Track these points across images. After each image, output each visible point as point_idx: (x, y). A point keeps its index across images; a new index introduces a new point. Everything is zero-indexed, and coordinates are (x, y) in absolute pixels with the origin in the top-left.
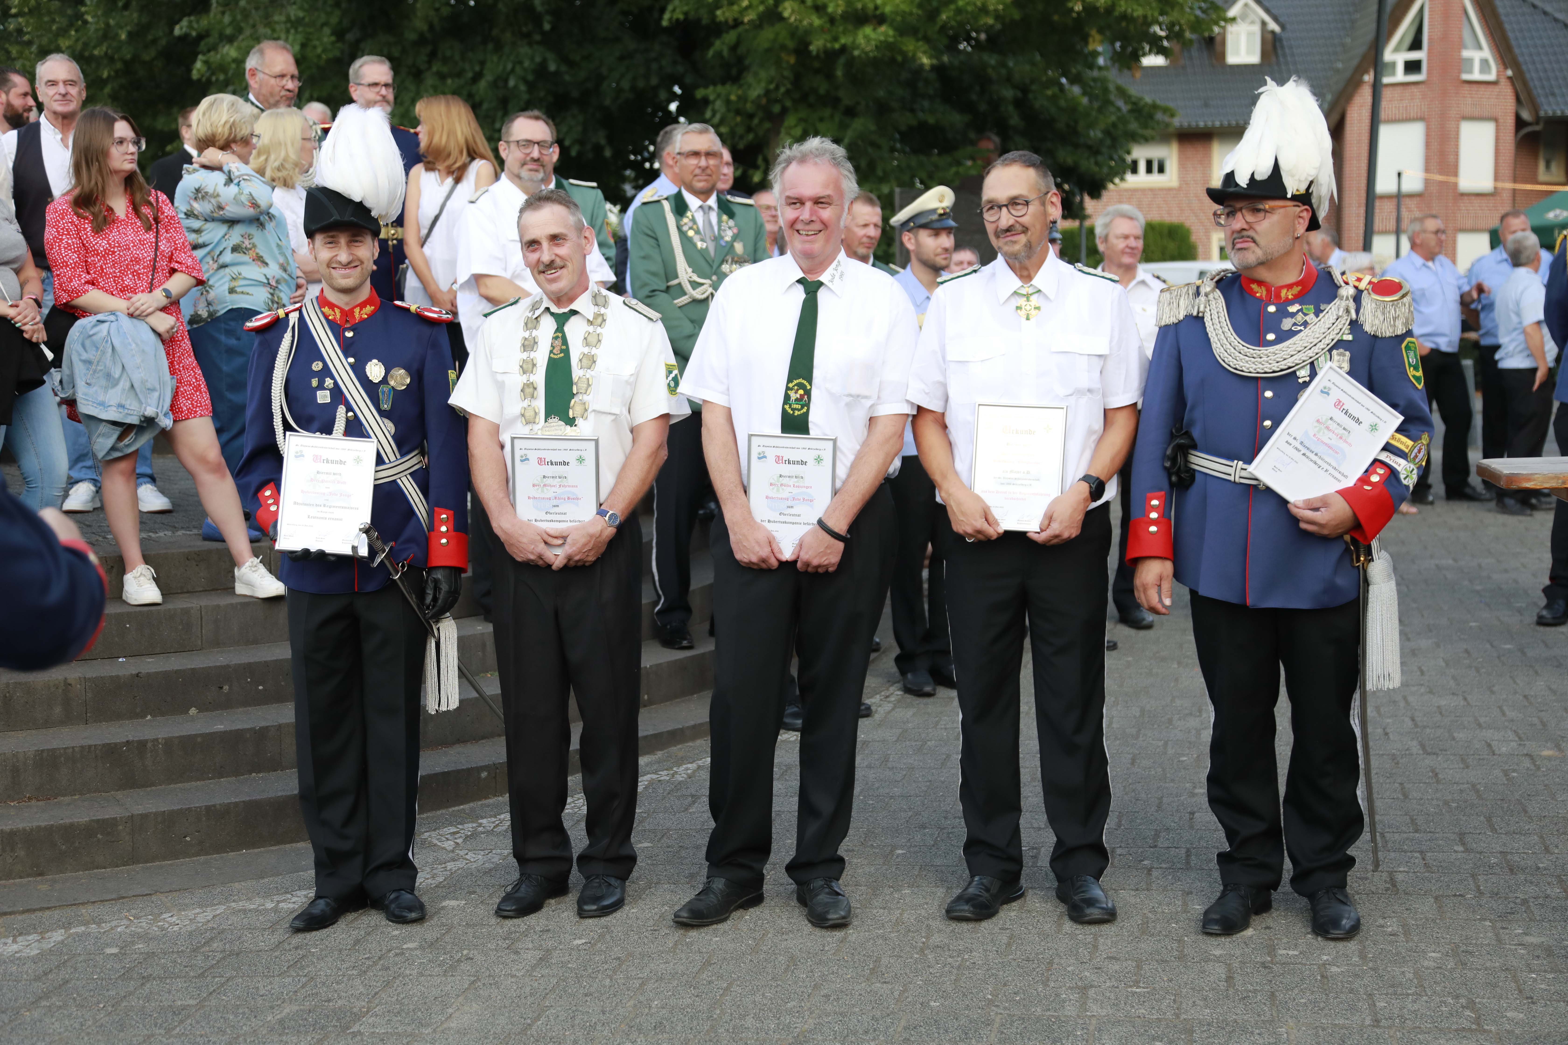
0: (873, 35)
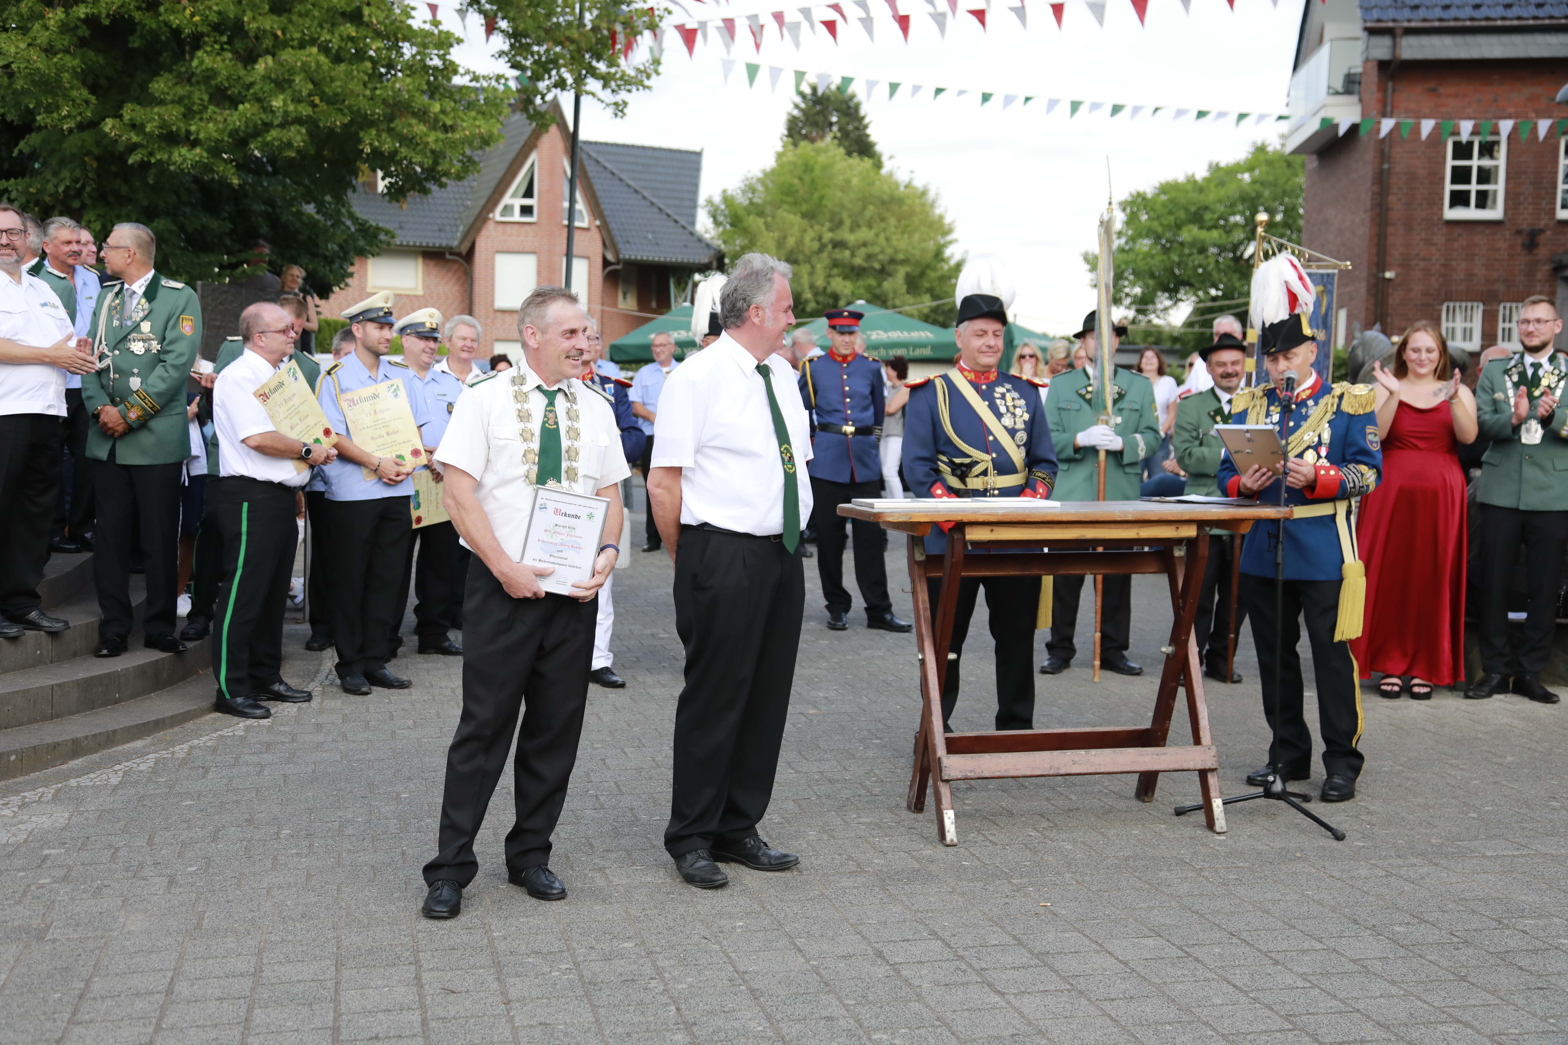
0: (189, 156)
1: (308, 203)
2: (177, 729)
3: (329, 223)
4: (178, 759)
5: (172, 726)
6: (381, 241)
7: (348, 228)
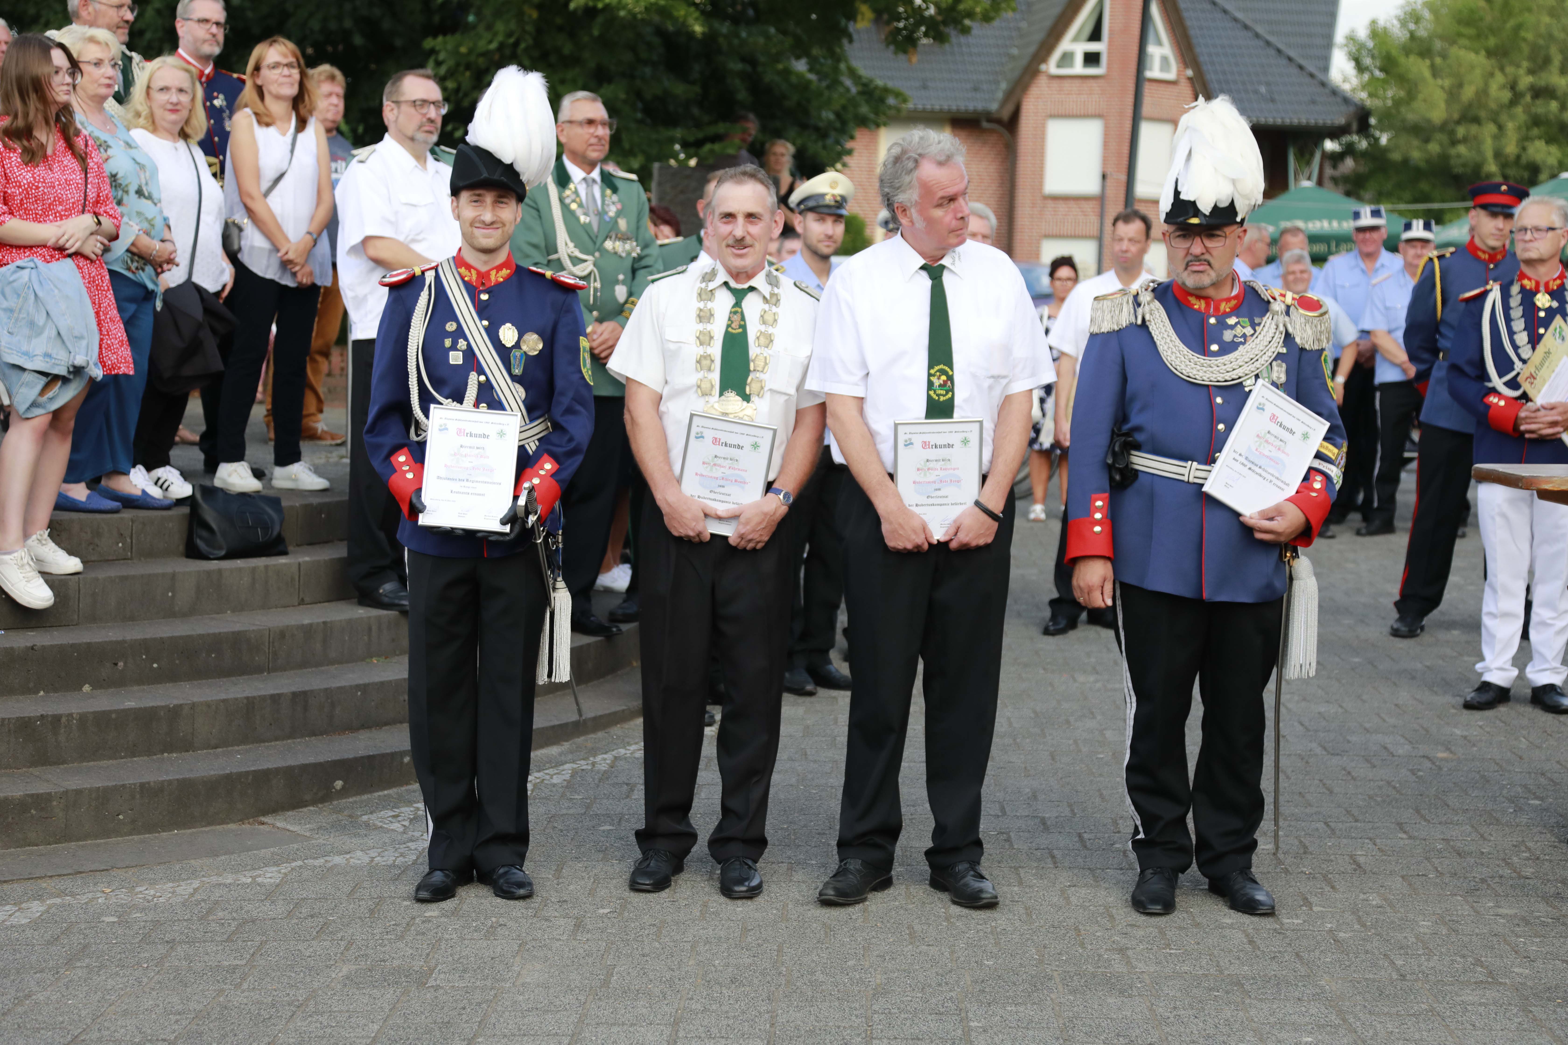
1: (798, 58)
2: (600, 734)
3: (824, 84)
4: (598, 772)
5: (595, 730)
6: (890, 107)
7: (848, 90)
